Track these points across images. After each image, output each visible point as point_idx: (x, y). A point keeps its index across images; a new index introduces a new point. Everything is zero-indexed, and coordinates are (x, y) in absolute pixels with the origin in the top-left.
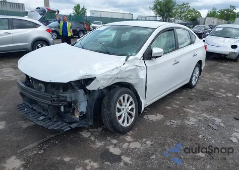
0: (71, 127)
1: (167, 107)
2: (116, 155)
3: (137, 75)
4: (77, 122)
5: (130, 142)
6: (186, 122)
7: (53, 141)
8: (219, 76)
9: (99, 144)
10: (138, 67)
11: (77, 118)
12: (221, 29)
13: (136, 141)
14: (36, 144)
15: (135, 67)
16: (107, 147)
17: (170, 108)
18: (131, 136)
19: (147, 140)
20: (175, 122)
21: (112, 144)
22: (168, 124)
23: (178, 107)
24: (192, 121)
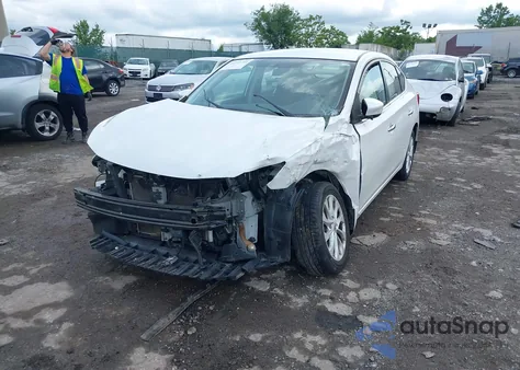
0: (243, 270)
1: (382, 219)
2: (345, 317)
3: (346, 154)
4: (252, 259)
5: (356, 290)
6: (434, 241)
7: (203, 308)
8: (439, 154)
9: (299, 301)
10: (347, 139)
11: (253, 252)
12: (416, 64)
13: (366, 286)
14: (172, 316)
15: (342, 137)
16: (319, 304)
17: (388, 219)
18: (351, 277)
19: (386, 283)
20: (415, 244)
21: (325, 297)
22: (405, 248)
23: (401, 216)
24: (443, 239)
